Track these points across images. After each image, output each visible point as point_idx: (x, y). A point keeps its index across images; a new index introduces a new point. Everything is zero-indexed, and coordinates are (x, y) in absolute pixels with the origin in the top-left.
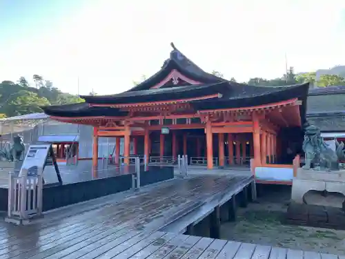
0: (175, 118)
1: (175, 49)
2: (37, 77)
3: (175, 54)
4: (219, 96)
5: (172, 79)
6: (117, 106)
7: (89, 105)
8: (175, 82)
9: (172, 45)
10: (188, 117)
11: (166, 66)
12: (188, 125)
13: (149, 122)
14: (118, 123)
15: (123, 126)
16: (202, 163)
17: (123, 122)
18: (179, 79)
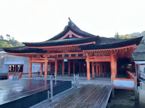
0: (70, 54)
1: (70, 20)
2: (8, 35)
3: (70, 23)
4: (94, 43)
5: (69, 35)
6: (41, 48)
7: (27, 47)
8: (70, 37)
9: (69, 19)
10: (77, 54)
11: (66, 29)
12: (77, 57)
13: (57, 56)
14: (42, 56)
15: (44, 58)
16: (83, 76)
17: (44, 56)
18: (72, 35)
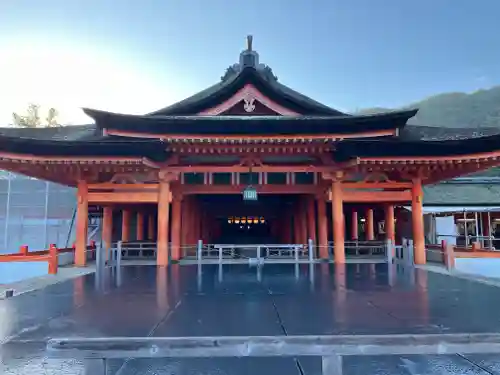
0: (263, 170)
3: (249, 57)
5: (243, 102)
8: (249, 108)
10: (289, 171)
12: (291, 187)
13: (210, 177)
18: (256, 103)
